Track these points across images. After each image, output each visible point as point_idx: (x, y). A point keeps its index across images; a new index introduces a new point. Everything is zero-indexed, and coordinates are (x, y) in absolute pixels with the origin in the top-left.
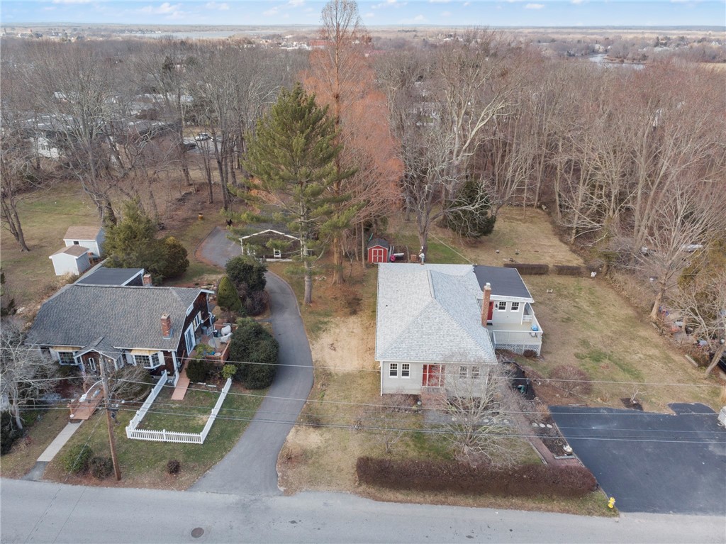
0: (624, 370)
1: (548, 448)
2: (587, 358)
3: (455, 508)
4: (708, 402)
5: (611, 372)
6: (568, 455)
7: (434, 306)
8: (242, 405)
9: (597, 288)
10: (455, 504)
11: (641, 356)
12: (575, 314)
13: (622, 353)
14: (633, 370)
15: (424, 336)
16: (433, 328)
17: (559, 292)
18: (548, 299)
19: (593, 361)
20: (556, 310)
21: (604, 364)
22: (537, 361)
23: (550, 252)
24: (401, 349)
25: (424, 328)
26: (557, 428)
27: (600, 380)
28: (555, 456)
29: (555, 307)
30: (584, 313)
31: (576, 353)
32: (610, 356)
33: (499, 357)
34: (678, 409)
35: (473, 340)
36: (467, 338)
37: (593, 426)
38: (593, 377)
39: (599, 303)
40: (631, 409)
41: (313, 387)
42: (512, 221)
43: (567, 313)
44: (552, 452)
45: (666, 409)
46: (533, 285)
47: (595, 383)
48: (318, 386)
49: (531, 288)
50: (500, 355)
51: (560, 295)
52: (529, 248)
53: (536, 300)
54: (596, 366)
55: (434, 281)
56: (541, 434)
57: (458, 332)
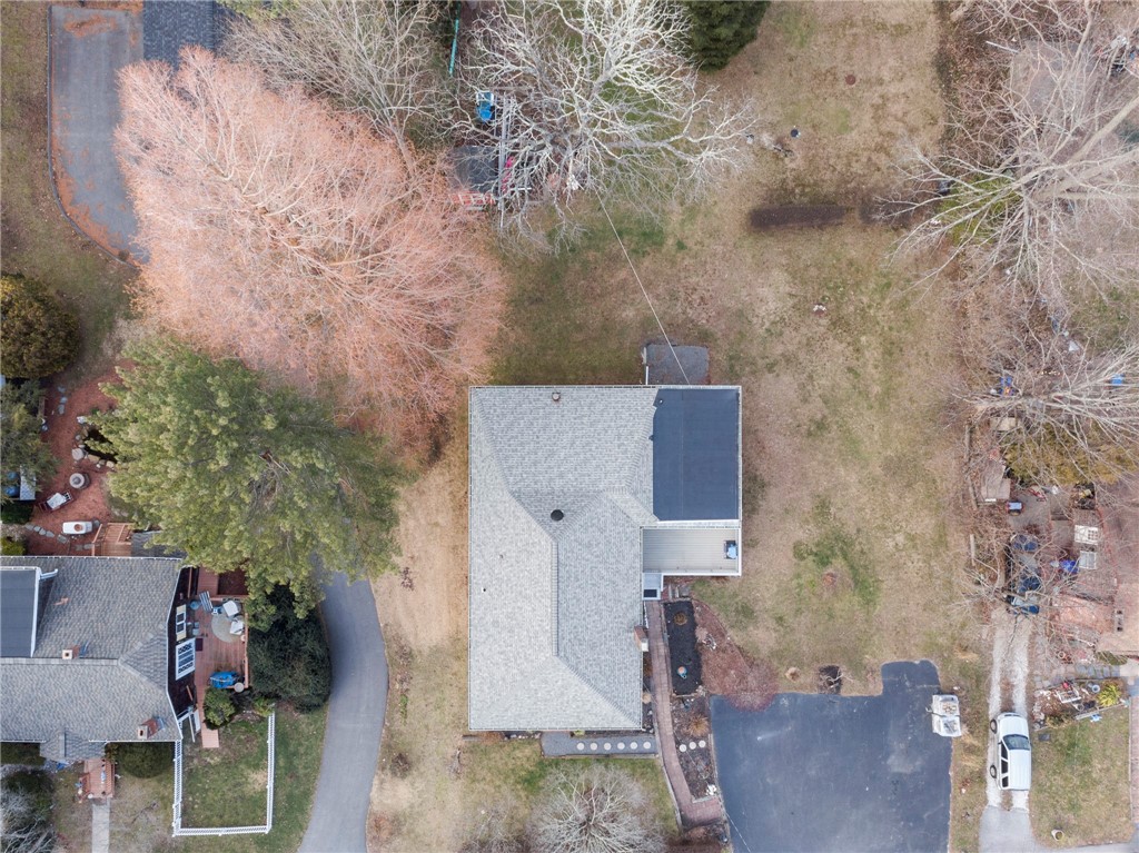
0: (856, 584)
1: (689, 785)
2: (811, 558)
4: (941, 655)
5: (834, 594)
7: (554, 667)
8: (300, 744)
11: (900, 538)
12: (841, 402)
13: (873, 532)
14: (871, 581)
15: (539, 703)
16: (552, 693)
17: (837, 309)
18: (808, 342)
19: (818, 563)
20: (810, 388)
21: (832, 571)
22: (728, 581)
23: (882, 82)
24: (505, 718)
25: (540, 693)
26: (712, 744)
27: (811, 614)
28: (693, 798)
29: (811, 376)
30: (860, 394)
31: (797, 542)
32: (851, 544)
33: (667, 592)
34: (891, 678)
35: (611, 705)
36: (602, 703)
37: (760, 735)
38: (803, 607)
39: (901, 350)
40: (823, 692)
41: (389, 687)
43: (826, 401)
44: (692, 792)
45: (873, 681)
46: (794, 275)
47: (799, 624)
48: (397, 685)
49: (788, 290)
50: (669, 587)
51: (836, 323)
52: (840, 53)
53: (783, 348)
54: (816, 578)
55: (561, 584)
56: (687, 762)
57: (590, 697)
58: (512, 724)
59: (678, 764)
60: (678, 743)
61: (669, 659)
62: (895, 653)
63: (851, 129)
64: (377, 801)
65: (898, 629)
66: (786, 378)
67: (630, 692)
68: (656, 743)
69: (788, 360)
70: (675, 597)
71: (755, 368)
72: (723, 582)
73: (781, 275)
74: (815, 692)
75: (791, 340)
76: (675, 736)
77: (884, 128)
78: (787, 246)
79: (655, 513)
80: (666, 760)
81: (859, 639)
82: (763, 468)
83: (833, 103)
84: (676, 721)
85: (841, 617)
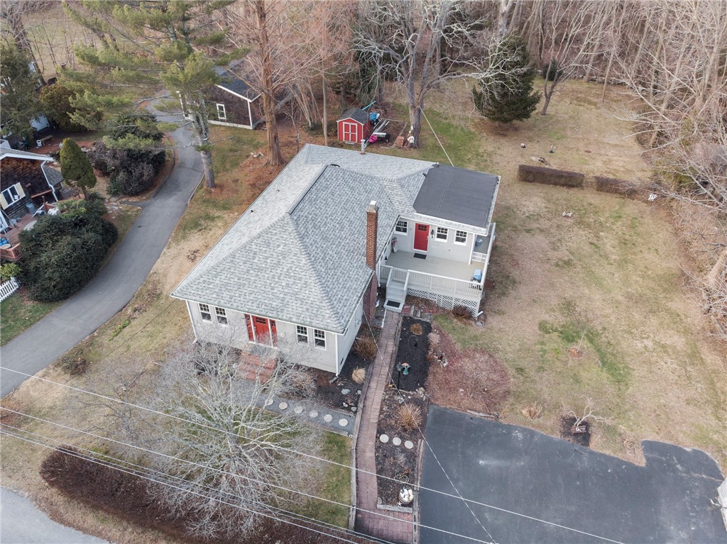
0: (604, 363)
1: (379, 485)
2: (556, 333)
4: (719, 451)
5: (580, 365)
6: (403, 505)
7: (282, 227)
9: (648, 220)
11: (649, 344)
12: (585, 256)
13: (620, 333)
14: (621, 366)
15: (251, 272)
16: (269, 261)
17: (580, 218)
18: (558, 226)
19: (563, 339)
20: (559, 245)
21: (578, 348)
22: (470, 324)
23: (608, 155)
24: (211, 286)
25: (257, 259)
26: (421, 450)
27: (554, 374)
28: (380, 501)
29: (559, 240)
30: (601, 256)
31: (543, 321)
32: (597, 335)
33: (410, 310)
34: (655, 455)
35: (321, 289)
36: (313, 284)
37: (483, 459)
38: (546, 367)
39: (634, 244)
40: (567, 439)
41: (121, 310)
42: (582, 103)
43: (572, 254)
44: (380, 494)
45: (632, 451)
46: (549, 201)
47: (541, 378)
48: (129, 311)
49: (544, 205)
50: (413, 307)
51: (580, 223)
52: (581, 145)
53: (538, 226)
54: (561, 349)
55: (317, 185)
56: (385, 456)
57: (304, 273)
58: (214, 296)
59: (373, 455)
60: (380, 432)
61: (395, 356)
62: (657, 433)
63: (589, 165)
64: (25, 389)
65: (658, 412)
66: (540, 237)
67: (345, 297)
68: (354, 424)
69: (542, 231)
70: (415, 316)
71: (515, 229)
72: (465, 324)
73: (539, 199)
74: (557, 436)
75: (544, 224)
76: (379, 423)
77: (611, 167)
78: (544, 191)
79: (414, 206)
80: (360, 445)
81: (610, 409)
82: (515, 273)
83: (577, 156)
84: (385, 408)
85: (588, 385)
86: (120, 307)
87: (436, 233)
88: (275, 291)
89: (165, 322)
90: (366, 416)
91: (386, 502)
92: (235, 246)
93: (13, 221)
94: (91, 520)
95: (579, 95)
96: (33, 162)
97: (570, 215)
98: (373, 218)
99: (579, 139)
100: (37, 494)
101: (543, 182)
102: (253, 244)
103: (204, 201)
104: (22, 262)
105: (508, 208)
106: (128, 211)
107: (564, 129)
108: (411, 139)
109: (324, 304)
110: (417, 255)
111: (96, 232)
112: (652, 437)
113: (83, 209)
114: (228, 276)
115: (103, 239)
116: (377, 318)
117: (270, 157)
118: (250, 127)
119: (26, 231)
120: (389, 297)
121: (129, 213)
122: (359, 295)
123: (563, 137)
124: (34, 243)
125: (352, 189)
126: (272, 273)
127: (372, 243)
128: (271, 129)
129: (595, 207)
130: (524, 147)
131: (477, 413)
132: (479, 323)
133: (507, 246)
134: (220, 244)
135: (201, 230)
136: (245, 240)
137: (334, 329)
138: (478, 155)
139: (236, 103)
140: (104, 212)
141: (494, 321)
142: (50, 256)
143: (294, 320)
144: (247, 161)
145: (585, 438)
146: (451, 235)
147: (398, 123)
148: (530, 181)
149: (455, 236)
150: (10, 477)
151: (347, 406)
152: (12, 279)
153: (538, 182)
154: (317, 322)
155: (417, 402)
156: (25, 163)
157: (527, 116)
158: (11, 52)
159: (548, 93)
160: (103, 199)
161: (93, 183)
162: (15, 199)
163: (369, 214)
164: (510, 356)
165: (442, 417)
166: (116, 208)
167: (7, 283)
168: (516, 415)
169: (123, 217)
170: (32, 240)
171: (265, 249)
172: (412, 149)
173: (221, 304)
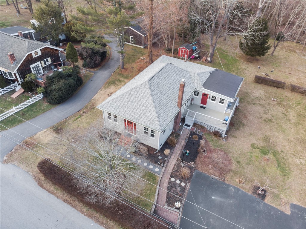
0: (279, 166)
1: (167, 198)
2: (259, 150)
3: (73, 209)
5: (267, 165)
6: (175, 208)
7: (145, 86)
8: (36, 109)
10: (75, 207)
11: (303, 161)
12: (279, 119)
13: (289, 155)
14: (287, 169)
15: (129, 102)
16: (137, 99)
17: (280, 102)
18: (269, 104)
19: (261, 152)
20: (267, 112)
21: (268, 157)
22: (220, 139)
23: (299, 76)
24: (113, 106)
25: (132, 97)
26: (188, 188)
27: (254, 167)
28: (166, 205)
29: (268, 110)
30: (287, 119)
31: (253, 143)
32: (278, 153)
33: (194, 129)
34: (296, 211)
35: (156, 113)
36: (153, 111)
37: (214, 196)
38: (251, 163)
39: (304, 117)
40: (254, 195)
41: (78, 111)
42: (291, 52)
43: (273, 117)
44: (167, 202)
45: (285, 207)
46: (267, 93)
47: (248, 167)
48: (81, 112)
49: (264, 94)
50: (196, 128)
51: (280, 104)
52: (287, 70)
53: (259, 102)
54: (259, 157)
55: (162, 71)
56: (172, 187)
57: (150, 106)
58: (113, 110)
59: (167, 185)
60: (172, 177)
61: (184, 147)
62: (299, 201)
63: (289, 79)
64: (38, 135)
65: (301, 192)
66: (259, 108)
67: (166, 118)
68: (161, 171)
69: (261, 105)
70: (196, 132)
71: (248, 102)
72: (218, 139)
73: (262, 91)
74: (250, 193)
75: (262, 102)
76: (172, 173)
77: (300, 81)
78: (265, 88)
79: (203, 85)
80: (162, 180)
81: (278, 187)
82: (245, 121)
83: (284, 75)
84: (176, 167)
85: (269, 174)
86: (78, 110)
87: (211, 98)
88: (137, 111)
89: (94, 118)
90: (167, 169)
91: (169, 205)
92: (125, 91)
93: (46, 72)
94: (52, 188)
95: (291, 49)
96: (56, 50)
97: (275, 100)
98: (183, 87)
99: (286, 67)
100: (35, 175)
101: (266, 84)
102: (132, 91)
103: (119, 74)
104: (46, 88)
105: (247, 93)
106: (88, 74)
107: (280, 62)
108: (209, 59)
109: (156, 120)
110: (201, 107)
111: (74, 80)
112: (296, 202)
113: (71, 70)
114: (120, 103)
115: (77, 83)
116: (179, 130)
117: (148, 60)
118: (142, 47)
119: (49, 76)
120: (186, 122)
121: (89, 75)
122: (172, 118)
123: (279, 66)
124: (51, 81)
125: (177, 74)
126: (137, 104)
127: (181, 97)
128: (150, 48)
129: (289, 98)
130: (259, 68)
131: (215, 177)
132: (224, 140)
133: (243, 109)
134: (120, 90)
135: (115, 85)
136: (129, 89)
137: (159, 130)
138: (238, 69)
139: (138, 36)
140: (79, 73)
141: (231, 140)
142: (56, 86)
143: (143, 124)
144: (138, 60)
145: (263, 196)
146: (218, 100)
147: (205, 52)
148: (259, 83)
149: (219, 100)
150: (27, 166)
151: (160, 163)
152: (41, 93)
153: (263, 84)
154: (152, 126)
155: (190, 167)
156: (53, 50)
157: (263, 55)
158: (55, 8)
159: (275, 46)
160: (80, 68)
161: (77, 61)
162: (48, 64)
163: (181, 85)
164: (235, 156)
165: (199, 175)
166: (84, 72)
167: (39, 95)
168: (233, 181)
169: (86, 76)
170: (50, 79)
171: (136, 94)
172: (209, 63)
173: (115, 113)
